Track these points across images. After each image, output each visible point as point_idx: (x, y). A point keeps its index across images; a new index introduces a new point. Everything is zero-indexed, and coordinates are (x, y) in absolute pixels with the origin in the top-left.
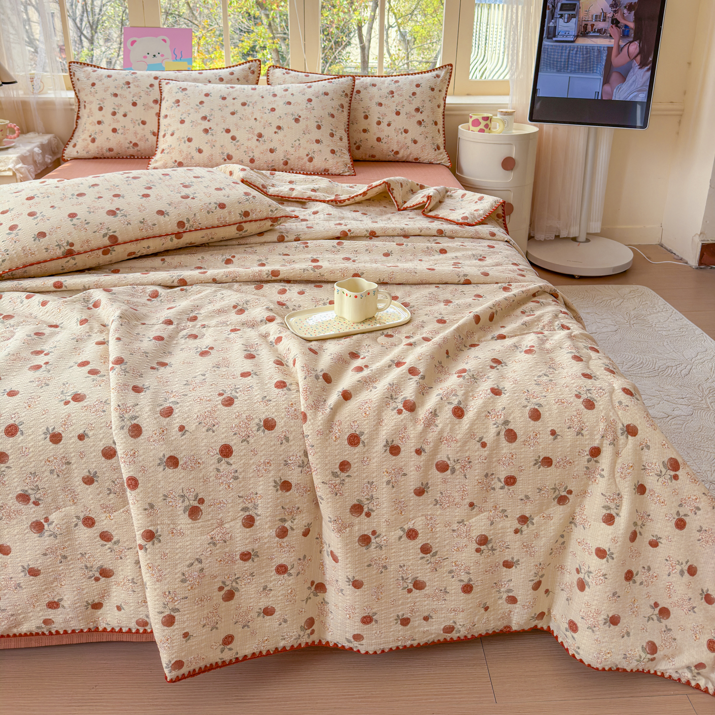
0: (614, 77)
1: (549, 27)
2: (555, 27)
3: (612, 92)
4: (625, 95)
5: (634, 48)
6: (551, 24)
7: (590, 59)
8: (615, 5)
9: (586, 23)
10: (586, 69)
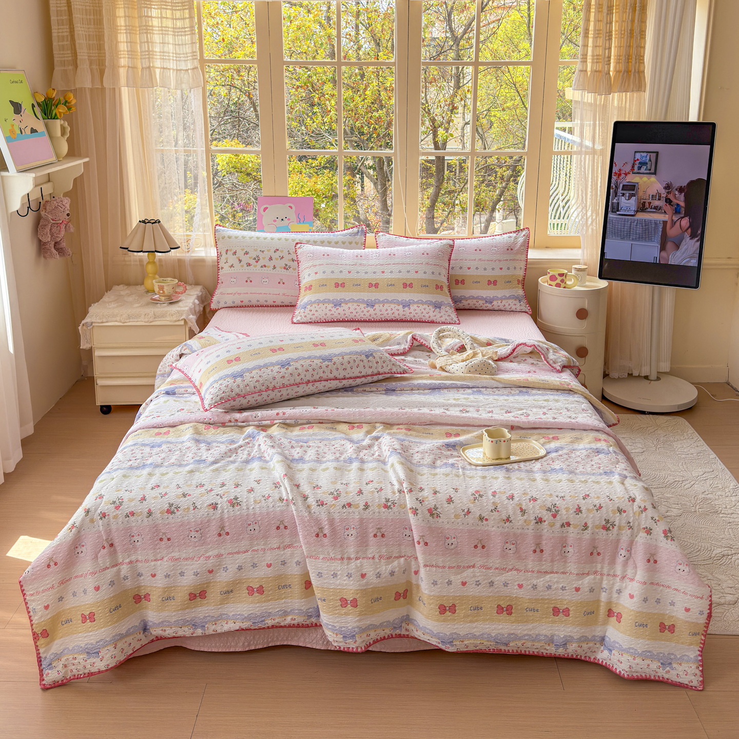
0: (669, 245)
1: (613, 203)
2: (618, 203)
3: (669, 257)
4: (680, 259)
5: (685, 222)
6: (615, 201)
7: (648, 230)
8: (668, 187)
9: (644, 201)
10: (645, 238)
